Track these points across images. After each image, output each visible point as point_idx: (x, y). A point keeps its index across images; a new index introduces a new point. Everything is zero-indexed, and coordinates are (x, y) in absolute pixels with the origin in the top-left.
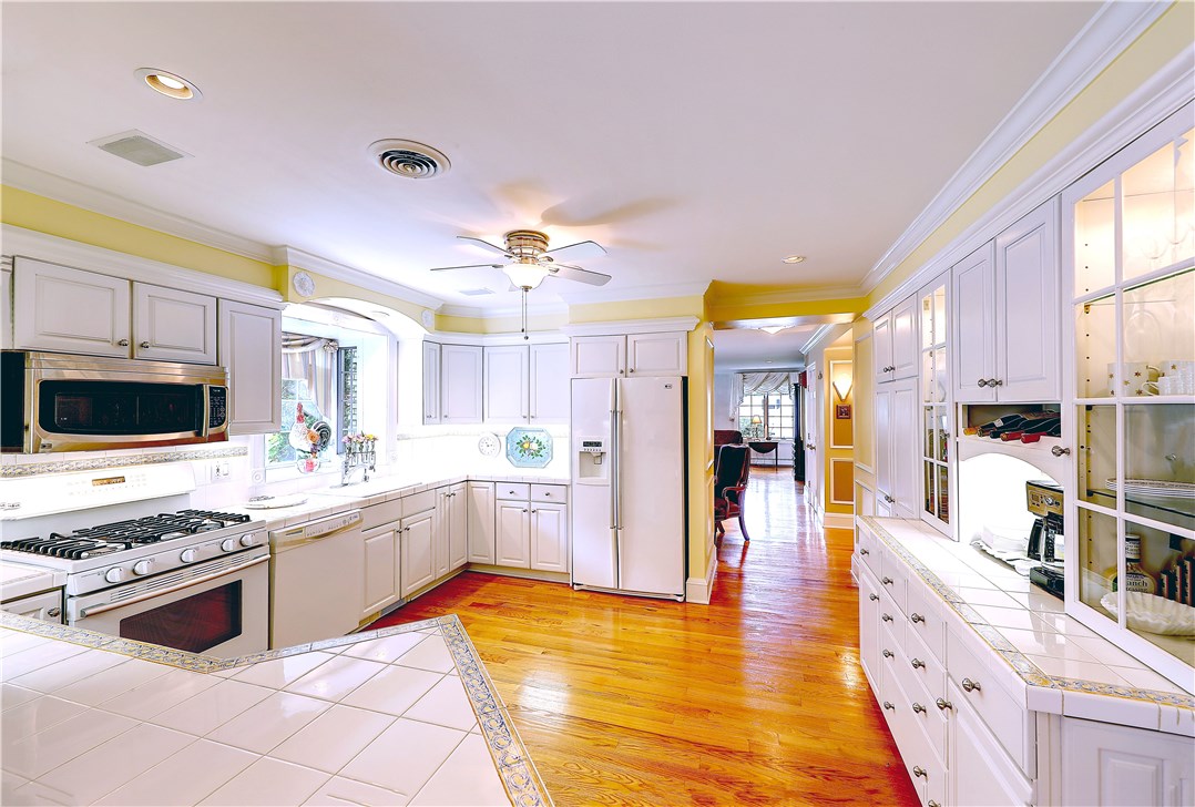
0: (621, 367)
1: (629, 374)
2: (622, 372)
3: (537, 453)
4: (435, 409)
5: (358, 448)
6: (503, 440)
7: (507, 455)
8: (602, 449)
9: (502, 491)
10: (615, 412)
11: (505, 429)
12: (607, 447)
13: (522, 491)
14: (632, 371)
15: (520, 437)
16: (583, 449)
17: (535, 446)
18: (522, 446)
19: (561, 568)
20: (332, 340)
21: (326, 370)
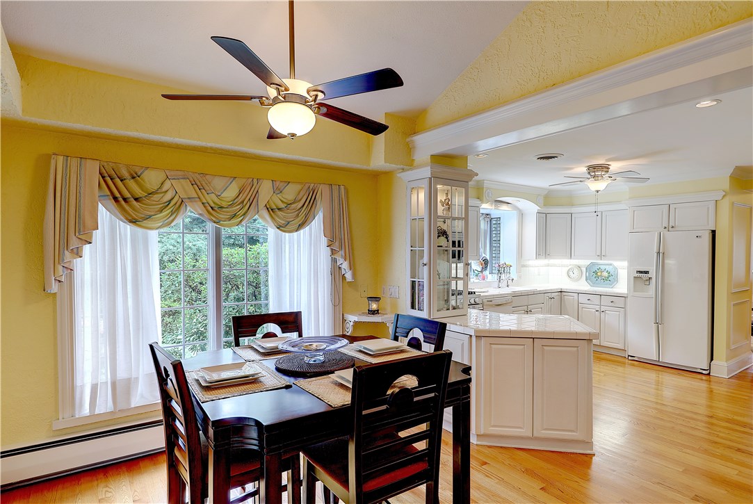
0: (665, 224)
1: (671, 229)
2: (665, 228)
3: (607, 279)
4: (544, 249)
5: (502, 269)
6: (584, 270)
7: (586, 280)
8: (649, 275)
9: (583, 299)
10: (659, 253)
11: (585, 263)
12: (652, 274)
13: (596, 299)
14: (673, 227)
15: (595, 268)
16: (636, 275)
17: (605, 274)
18: (596, 274)
19: (620, 346)
20: (487, 215)
21: (485, 230)
